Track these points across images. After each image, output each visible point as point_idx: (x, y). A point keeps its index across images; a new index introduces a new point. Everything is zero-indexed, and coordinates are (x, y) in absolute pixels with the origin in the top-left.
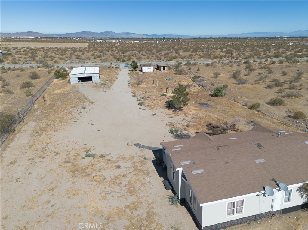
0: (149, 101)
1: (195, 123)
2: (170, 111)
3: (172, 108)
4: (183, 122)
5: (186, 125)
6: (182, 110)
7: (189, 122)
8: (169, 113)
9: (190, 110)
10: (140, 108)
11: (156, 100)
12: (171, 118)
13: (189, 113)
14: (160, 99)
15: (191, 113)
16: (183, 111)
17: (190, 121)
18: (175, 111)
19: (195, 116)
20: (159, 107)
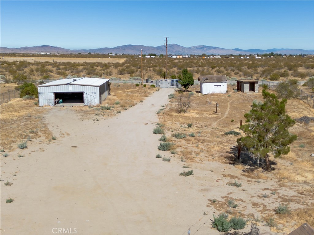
0: (191, 142)
1: (305, 207)
2: (238, 169)
3: (244, 162)
4: (266, 202)
5: (275, 210)
6: (274, 169)
7: (286, 200)
8: (232, 174)
9: (299, 171)
10: (158, 157)
11: (209, 141)
12: (235, 188)
13: (292, 178)
14: (219, 140)
15: (299, 178)
16: (276, 171)
17: (291, 200)
18: (252, 170)
19: (309, 188)
20: (211, 158)
